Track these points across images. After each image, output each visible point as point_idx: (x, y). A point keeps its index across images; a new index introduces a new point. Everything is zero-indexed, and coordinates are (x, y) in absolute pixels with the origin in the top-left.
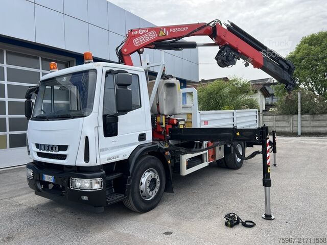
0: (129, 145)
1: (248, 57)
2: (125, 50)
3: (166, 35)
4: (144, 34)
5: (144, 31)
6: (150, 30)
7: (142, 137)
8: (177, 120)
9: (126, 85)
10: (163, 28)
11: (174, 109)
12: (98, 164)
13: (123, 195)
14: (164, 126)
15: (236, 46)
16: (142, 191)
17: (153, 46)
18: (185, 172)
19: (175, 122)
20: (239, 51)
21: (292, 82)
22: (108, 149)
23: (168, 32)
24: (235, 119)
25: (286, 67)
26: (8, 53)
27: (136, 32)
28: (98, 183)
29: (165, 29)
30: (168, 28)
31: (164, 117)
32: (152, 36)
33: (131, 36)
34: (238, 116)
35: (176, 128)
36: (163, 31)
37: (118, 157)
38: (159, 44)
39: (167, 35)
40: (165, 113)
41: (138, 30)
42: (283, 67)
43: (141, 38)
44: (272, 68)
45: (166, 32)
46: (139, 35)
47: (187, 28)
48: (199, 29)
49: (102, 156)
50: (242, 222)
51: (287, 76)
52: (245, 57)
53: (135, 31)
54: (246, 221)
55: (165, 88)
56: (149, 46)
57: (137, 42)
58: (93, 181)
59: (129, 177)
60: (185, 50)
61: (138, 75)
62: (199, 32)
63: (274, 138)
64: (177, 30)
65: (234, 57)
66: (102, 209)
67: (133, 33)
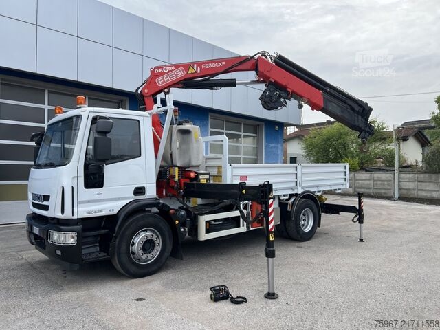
0: (119, 199)
1: (301, 97)
2: (146, 91)
3: (196, 72)
4: (169, 71)
5: (170, 69)
6: (177, 67)
7: (139, 191)
8: (196, 173)
9: (104, 133)
10: (194, 63)
11: (190, 160)
12: (75, 217)
13: (106, 254)
14: (177, 179)
15: (284, 84)
16: (133, 253)
17: (181, 85)
18: (204, 236)
19: (192, 175)
20: (288, 89)
21: (367, 129)
22: (89, 202)
23: (199, 68)
24: (299, 175)
25: (357, 108)
26: (49, 92)
27: (160, 70)
28: (73, 237)
29: (195, 65)
30: (199, 64)
31: (177, 169)
32: (180, 74)
33: (154, 75)
34: (304, 171)
35: (195, 182)
36: (193, 67)
37: (101, 211)
38: (188, 83)
39: (199, 71)
40: (178, 165)
41: (162, 67)
42: (352, 109)
43: (165, 76)
44: (338, 111)
45: (197, 69)
46: (163, 73)
47: (224, 63)
48: (240, 64)
49: (80, 209)
50: (232, 298)
51: (358, 121)
52: (298, 96)
53: (158, 68)
54: (238, 298)
55: (179, 135)
56: (176, 84)
57: (160, 82)
58: (67, 235)
59: (114, 235)
60: (223, 89)
61: (138, 121)
62: (239, 67)
63: (360, 203)
64: (211, 65)
65: (280, 97)
66: (77, 266)
67: (157, 71)
